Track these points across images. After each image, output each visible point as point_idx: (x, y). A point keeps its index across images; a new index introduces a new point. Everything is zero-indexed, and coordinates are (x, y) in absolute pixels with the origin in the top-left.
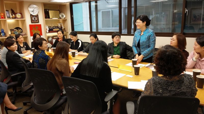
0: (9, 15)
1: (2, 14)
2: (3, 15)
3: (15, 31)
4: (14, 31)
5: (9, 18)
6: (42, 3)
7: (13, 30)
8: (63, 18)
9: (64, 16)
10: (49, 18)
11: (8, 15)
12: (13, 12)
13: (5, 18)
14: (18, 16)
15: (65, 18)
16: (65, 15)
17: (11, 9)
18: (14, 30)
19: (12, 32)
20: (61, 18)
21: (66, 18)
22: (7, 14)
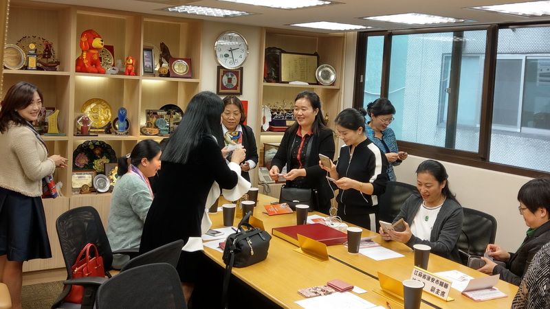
0: (151, 65)
1: (131, 61)
2: (132, 64)
3: (162, 117)
4: (157, 118)
5: (150, 73)
6: (261, 28)
7: (155, 113)
8: (328, 82)
9: (333, 78)
10: (278, 80)
11: (148, 64)
12: (166, 55)
13: (136, 74)
14: (180, 68)
15: (333, 84)
16: (336, 72)
17: (162, 44)
18: (159, 113)
19: (151, 119)
20: (318, 83)
21: (336, 83)
22: (144, 61)
